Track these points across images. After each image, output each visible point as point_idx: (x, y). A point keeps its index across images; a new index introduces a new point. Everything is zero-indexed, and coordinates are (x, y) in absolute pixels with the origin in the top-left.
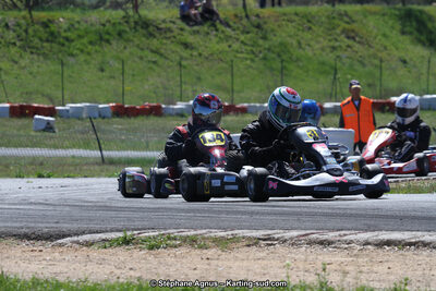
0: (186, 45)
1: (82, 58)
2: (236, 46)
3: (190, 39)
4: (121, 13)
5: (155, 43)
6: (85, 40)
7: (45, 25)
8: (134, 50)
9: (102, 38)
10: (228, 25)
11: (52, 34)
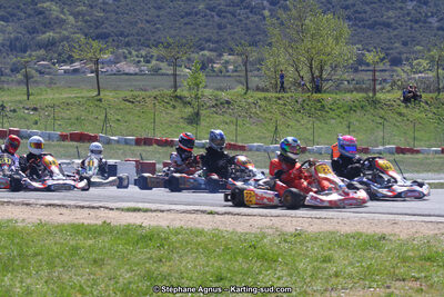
0: (400, 114)
1: (339, 120)
2: (430, 115)
3: (404, 111)
4: (365, 95)
5: (382, 112)
6: (342, 110)
7: (319, 101)
8: (370, 116)
9: (351, 109)
10: (427, 103)
11: (323, 106)
